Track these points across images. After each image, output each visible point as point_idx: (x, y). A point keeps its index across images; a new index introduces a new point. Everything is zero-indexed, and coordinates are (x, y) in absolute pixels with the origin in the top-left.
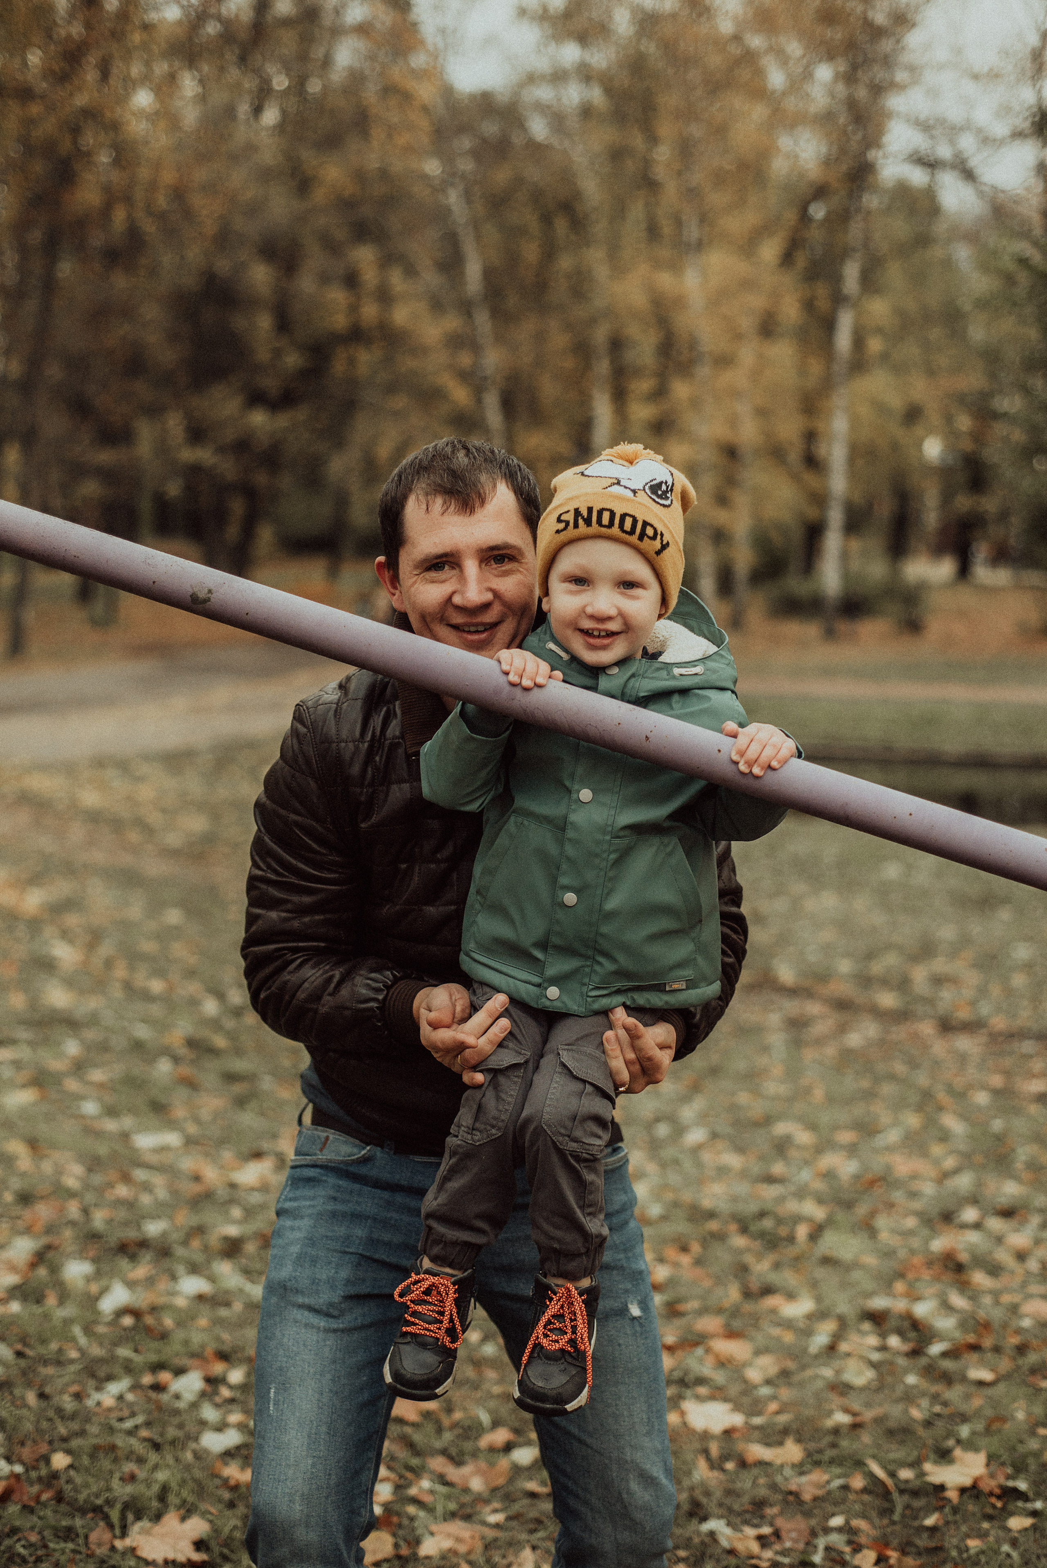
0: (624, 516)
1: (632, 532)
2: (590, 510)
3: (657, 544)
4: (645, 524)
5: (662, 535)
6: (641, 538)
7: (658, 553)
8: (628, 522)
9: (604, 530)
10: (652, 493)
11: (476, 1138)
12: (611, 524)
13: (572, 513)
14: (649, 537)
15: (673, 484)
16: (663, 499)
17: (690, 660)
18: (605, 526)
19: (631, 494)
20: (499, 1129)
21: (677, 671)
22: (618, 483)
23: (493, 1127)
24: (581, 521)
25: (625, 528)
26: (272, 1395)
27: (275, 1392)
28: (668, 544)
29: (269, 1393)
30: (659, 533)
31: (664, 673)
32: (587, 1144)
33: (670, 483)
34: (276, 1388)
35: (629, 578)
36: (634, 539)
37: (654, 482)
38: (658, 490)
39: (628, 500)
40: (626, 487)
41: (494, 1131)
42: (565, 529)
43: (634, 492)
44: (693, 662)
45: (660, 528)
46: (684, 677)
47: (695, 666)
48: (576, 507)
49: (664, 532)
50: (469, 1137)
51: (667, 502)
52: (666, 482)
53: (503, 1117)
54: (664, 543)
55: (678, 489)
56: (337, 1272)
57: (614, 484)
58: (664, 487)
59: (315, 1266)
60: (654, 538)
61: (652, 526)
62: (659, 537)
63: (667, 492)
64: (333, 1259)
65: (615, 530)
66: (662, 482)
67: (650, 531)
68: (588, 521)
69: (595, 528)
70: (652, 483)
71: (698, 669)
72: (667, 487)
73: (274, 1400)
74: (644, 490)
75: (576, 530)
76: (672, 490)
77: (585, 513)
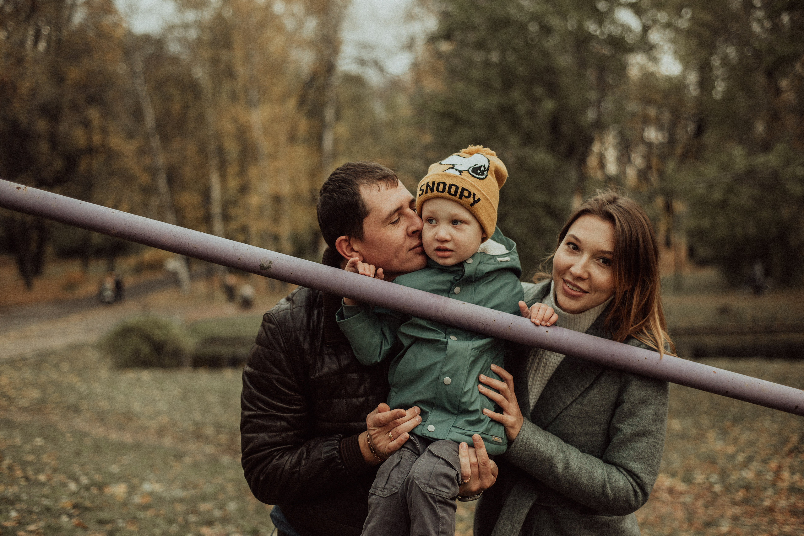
0: (451, 186)
1: (455, 194)
2: (434, 183)
3: (471, 200)
4: (463, 189)
5: (474, 195)
6: (460, 197)
7: (472, 205)
8: (453, 189)
9: (440, 193)
10: (473, 172)
11: (385, 493)
12: (444, 191)
13: (426, 185)
14: (465, 197)
15: (489, 167)
16: (480, 175)
17: (502, 254)
18: (440, 192)
19: (457, 173)
20: (396, 488)
21: (499, 259)
22: (453, 168)
23: (394, 487)
24: (429, 189)
25: (451, 192)
28: (479, 200)
30: (472, 194)
31: (492, 261)
32: (440, 491)
33: (487, 166)
35: (456, 218)
36: (457, 198)
37: (477, 166)
38: (477, 171)
39: (455, 177)
40: (456, 170)
41: (394, 489)
42: (422, 193)
43: (461, 172)
44: (504, 255)
45: (473, 191)
46: (503, 263)
47: (506, 257)
48: (427, 182)
49: (475, 193)
50: (382, 493)
51: (484, 176)
52: (484, 166)
53: (400, 481)
54: (476, 199)
55: (492, 169)
57: (450, 168)
58: (482, 169)
60: (469, 197)
61: (467, 190)
62: (472, 196)
63: (485, 171)
65: (446, 194)
66: (482, 166)
67: (466, 193)
68: (432, 190)
69: (435, 193)
70: (475, 167)
71: (507, 258)
72: (485, 168)
74: (468, 171)
75: (426, 194)
76: (488, 170)
77: (431, 185)
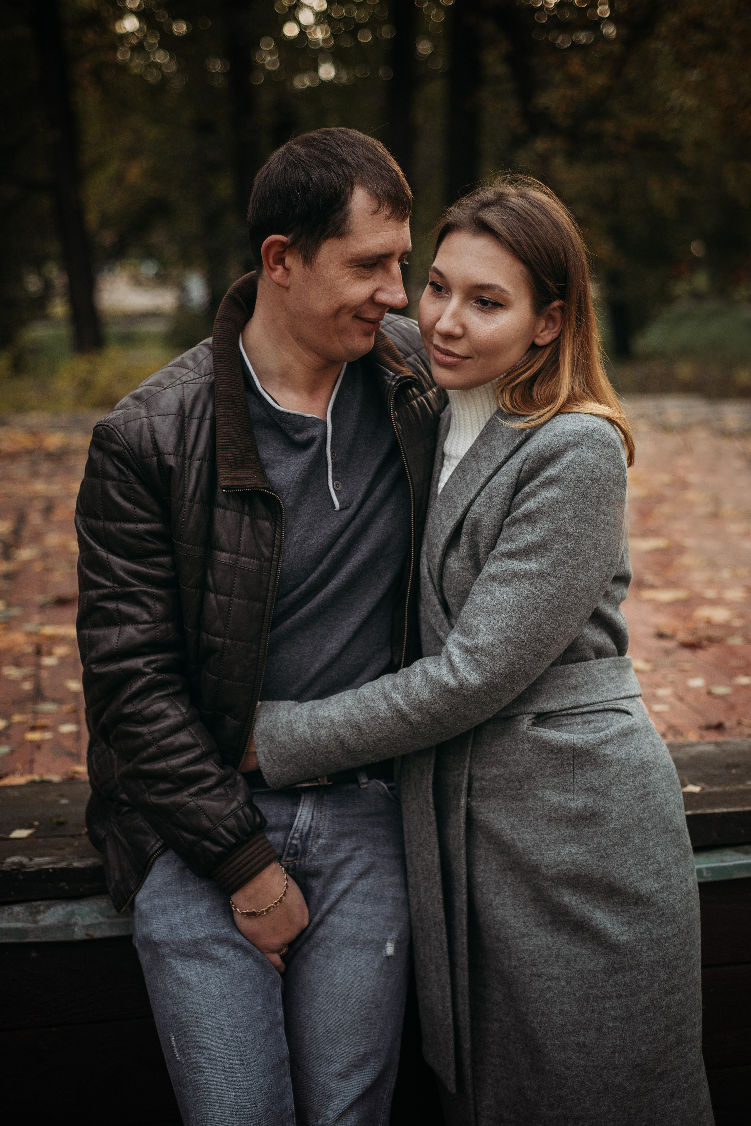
26: (174, 1044)
27: (175, 1040)
29: (170, 1042)
34: (175, 1036)
56: (187, 912)
59: (166, 914)
64: (179, 902)
73: (178, 1047)
